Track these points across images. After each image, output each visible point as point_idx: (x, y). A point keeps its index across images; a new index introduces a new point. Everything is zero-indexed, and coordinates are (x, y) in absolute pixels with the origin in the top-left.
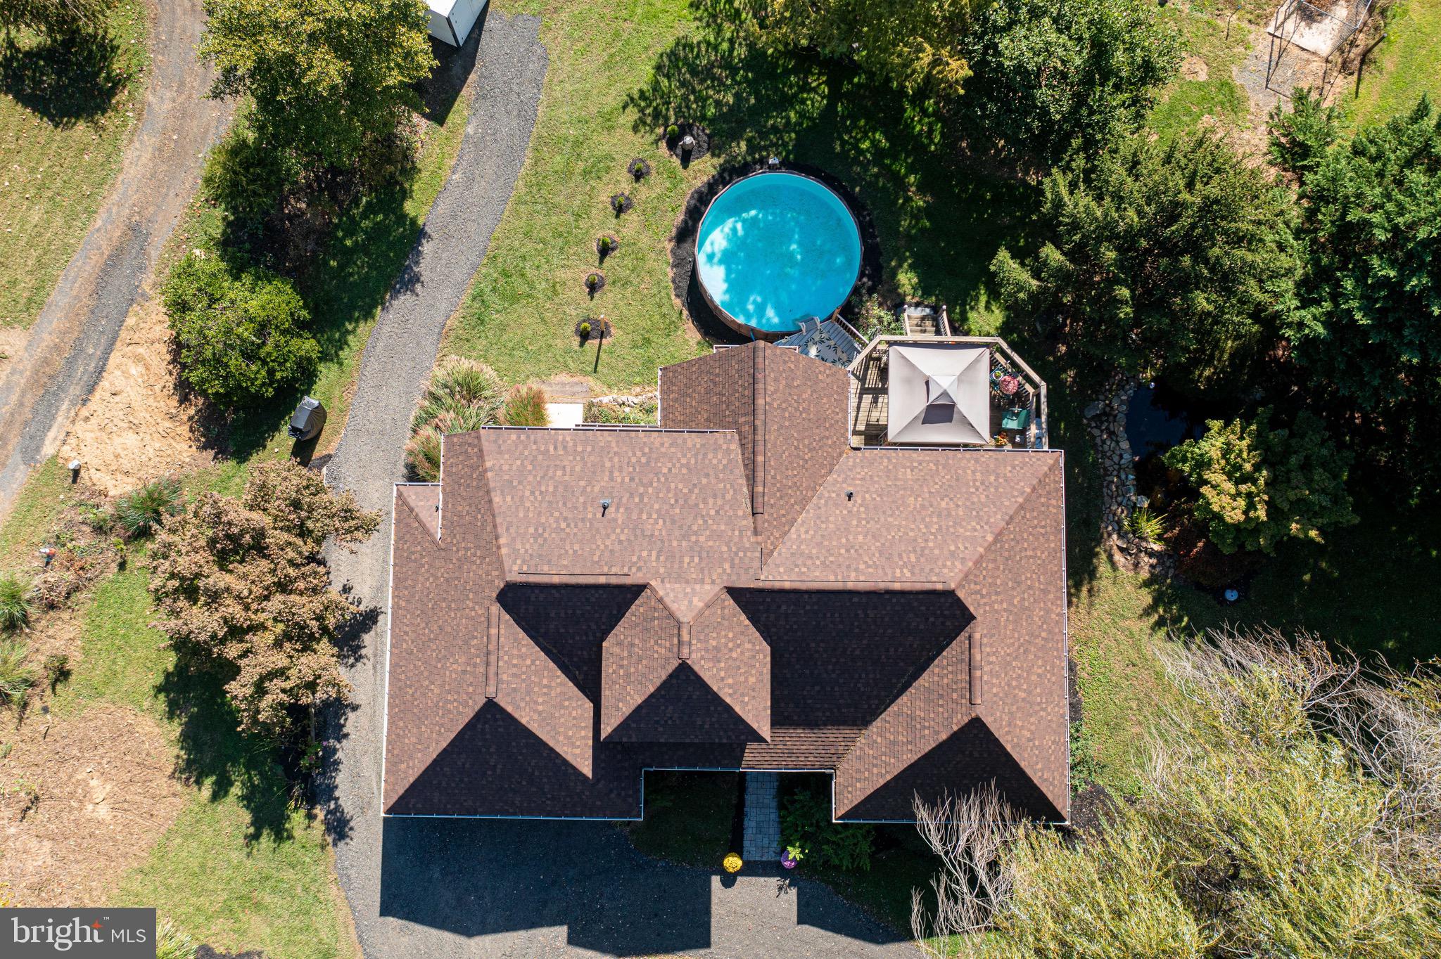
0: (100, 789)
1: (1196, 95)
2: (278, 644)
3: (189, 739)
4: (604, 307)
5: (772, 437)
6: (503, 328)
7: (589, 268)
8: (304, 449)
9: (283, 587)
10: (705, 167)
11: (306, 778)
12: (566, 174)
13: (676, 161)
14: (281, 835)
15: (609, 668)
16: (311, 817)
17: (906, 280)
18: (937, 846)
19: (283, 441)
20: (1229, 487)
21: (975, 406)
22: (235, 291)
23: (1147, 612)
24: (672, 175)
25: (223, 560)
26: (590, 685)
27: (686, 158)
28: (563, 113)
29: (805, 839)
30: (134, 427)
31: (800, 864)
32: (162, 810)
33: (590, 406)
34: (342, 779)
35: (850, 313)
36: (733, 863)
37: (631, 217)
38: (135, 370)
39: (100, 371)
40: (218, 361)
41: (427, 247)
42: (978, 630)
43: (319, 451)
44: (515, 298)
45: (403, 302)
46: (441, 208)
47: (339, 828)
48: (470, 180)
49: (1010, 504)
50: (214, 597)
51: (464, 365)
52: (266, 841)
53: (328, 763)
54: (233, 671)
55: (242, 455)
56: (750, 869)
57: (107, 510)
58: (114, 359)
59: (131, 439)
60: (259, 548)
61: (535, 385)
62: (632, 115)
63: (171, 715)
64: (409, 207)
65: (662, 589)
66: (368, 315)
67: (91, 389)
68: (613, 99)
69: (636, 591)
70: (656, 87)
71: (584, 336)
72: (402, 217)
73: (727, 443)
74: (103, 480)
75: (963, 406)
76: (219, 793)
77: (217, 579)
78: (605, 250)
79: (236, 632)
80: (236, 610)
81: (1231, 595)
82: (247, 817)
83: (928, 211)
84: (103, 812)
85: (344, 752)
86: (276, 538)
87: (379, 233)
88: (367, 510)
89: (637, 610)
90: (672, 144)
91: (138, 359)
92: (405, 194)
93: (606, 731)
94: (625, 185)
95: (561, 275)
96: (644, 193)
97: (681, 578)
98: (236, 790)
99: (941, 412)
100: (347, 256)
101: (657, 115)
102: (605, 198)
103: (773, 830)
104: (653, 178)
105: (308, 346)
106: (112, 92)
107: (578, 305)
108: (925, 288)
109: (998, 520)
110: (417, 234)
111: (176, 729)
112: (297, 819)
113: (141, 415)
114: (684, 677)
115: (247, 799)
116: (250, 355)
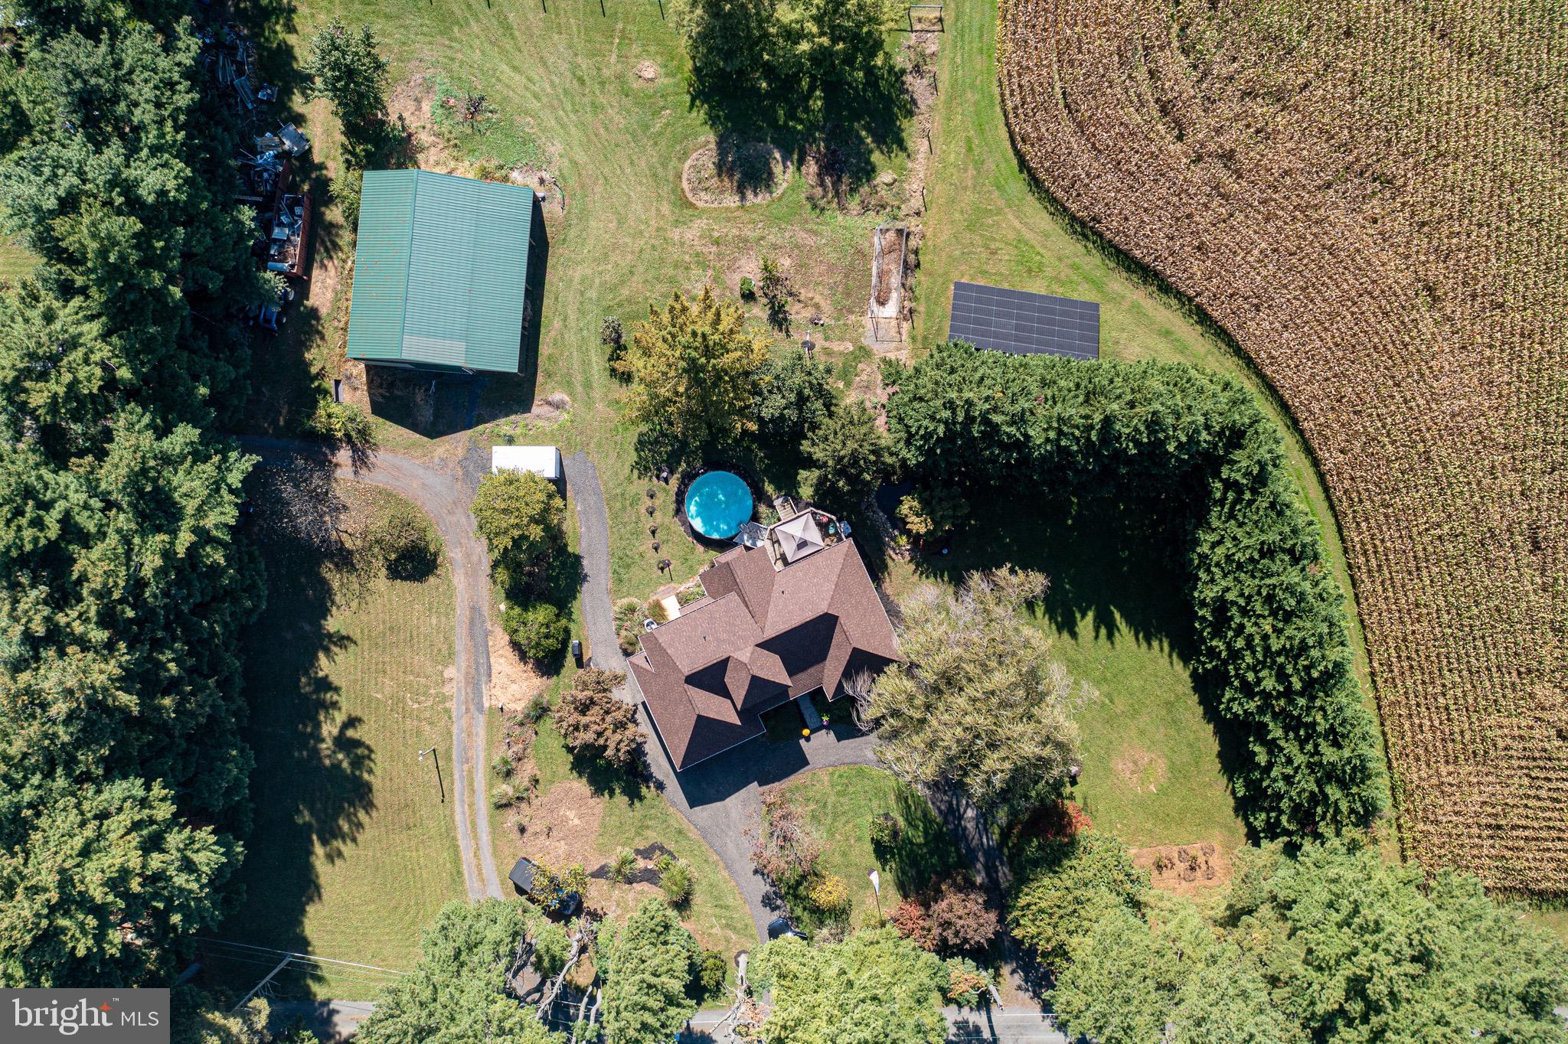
0: (571, 814)
1: (851, 358)
2: (614, 732)
3: (592, 781)
4: (664, 553)
5: (748, 589)
6: (630, 580)
7: (650, 542)
8: (580, 663)
9: (607, 712)
10: (674, 482)
11: (642, 775)
12: (624, 508)
13: (663, 483)
14: (641, 799)
15: (730, 687)
16: (648, 787)
17: (769, 488)
19: (570, 661)
20: (917, 520)
21: (814, 535)
22: (531, 616)
23: (915, 572)
24: (665, 490)
25: (583, 713)
26: (725, 693)
27: (666, 480)
28: (611, 485)
29: (827, 713)
30: (513, 682)
31: (830, 722)
32: (596, 811)
33: (677, 595)
34: (653, 769)
35: (755, 517)
36: (806, 732)
37: (657, 514)
38: (502, 661)
39: (489, 667)
40: (538, 644)
41: (585, 562)
42: (842, 620)
43: (585, 659)
44: (628, 566)
45: (586, 586)
46: (584, 544)
47: (660, 786)
48: (589, 528)
49: (837, 571)
50: (586, 727)
51: (625, 601)
52: (637, 803)
53: (646, 766)
54: (605, 747)
55: (558, 673)
56: (812, 732)
57: (520, 717)
58: (492, 660)
59: (514, 686)
60: (593, 702)
61: (653, 598)
62: (636, 472)
63: (580, 776)
64: (570, 549)
65: (736, 655)
66: (575, 598)
67: (490, 676)
68: (627, 471)
69: (728, 659)
70: (640, 457)
71: (662, 569)
72: (569, 555)
73: (733, 596)
74: (513, 706)
75: (808, 539)
76: (612, 794)
77: (584, 720)
78: (653, 533)
79: (600, 734)
80: (595, 727)
81: (945, 551)
82: (627, 799)
83: (766, 457)
84: (576, 821)
85: (649, 759)
86: (597, 697)
87: (564, 564)
88: (619, 672)
89: (730, 665)
90: (658, 477)
91: (502, 656)
92: (566, 545)
93: (739, 707)
94: (649, 503)
95: (641, 549)
96: (657, 502)
97: (739, 649)
98: (618, 791)
99: (803, 544)
100: (556, 579)
101: (646, 468)
102: (643, 511)
103: (816, 714)
104: (658, 495)
105: (564, 622)
106: (435, 560)
107: (653, 558)
108: (778, 488)
109: (835, 578)
110: (578, 558)
111: (584, 780)
112: (644, 790)
113: (514, 676)
114: (756, 681)
115: (624, 792)
116: (547, 636)
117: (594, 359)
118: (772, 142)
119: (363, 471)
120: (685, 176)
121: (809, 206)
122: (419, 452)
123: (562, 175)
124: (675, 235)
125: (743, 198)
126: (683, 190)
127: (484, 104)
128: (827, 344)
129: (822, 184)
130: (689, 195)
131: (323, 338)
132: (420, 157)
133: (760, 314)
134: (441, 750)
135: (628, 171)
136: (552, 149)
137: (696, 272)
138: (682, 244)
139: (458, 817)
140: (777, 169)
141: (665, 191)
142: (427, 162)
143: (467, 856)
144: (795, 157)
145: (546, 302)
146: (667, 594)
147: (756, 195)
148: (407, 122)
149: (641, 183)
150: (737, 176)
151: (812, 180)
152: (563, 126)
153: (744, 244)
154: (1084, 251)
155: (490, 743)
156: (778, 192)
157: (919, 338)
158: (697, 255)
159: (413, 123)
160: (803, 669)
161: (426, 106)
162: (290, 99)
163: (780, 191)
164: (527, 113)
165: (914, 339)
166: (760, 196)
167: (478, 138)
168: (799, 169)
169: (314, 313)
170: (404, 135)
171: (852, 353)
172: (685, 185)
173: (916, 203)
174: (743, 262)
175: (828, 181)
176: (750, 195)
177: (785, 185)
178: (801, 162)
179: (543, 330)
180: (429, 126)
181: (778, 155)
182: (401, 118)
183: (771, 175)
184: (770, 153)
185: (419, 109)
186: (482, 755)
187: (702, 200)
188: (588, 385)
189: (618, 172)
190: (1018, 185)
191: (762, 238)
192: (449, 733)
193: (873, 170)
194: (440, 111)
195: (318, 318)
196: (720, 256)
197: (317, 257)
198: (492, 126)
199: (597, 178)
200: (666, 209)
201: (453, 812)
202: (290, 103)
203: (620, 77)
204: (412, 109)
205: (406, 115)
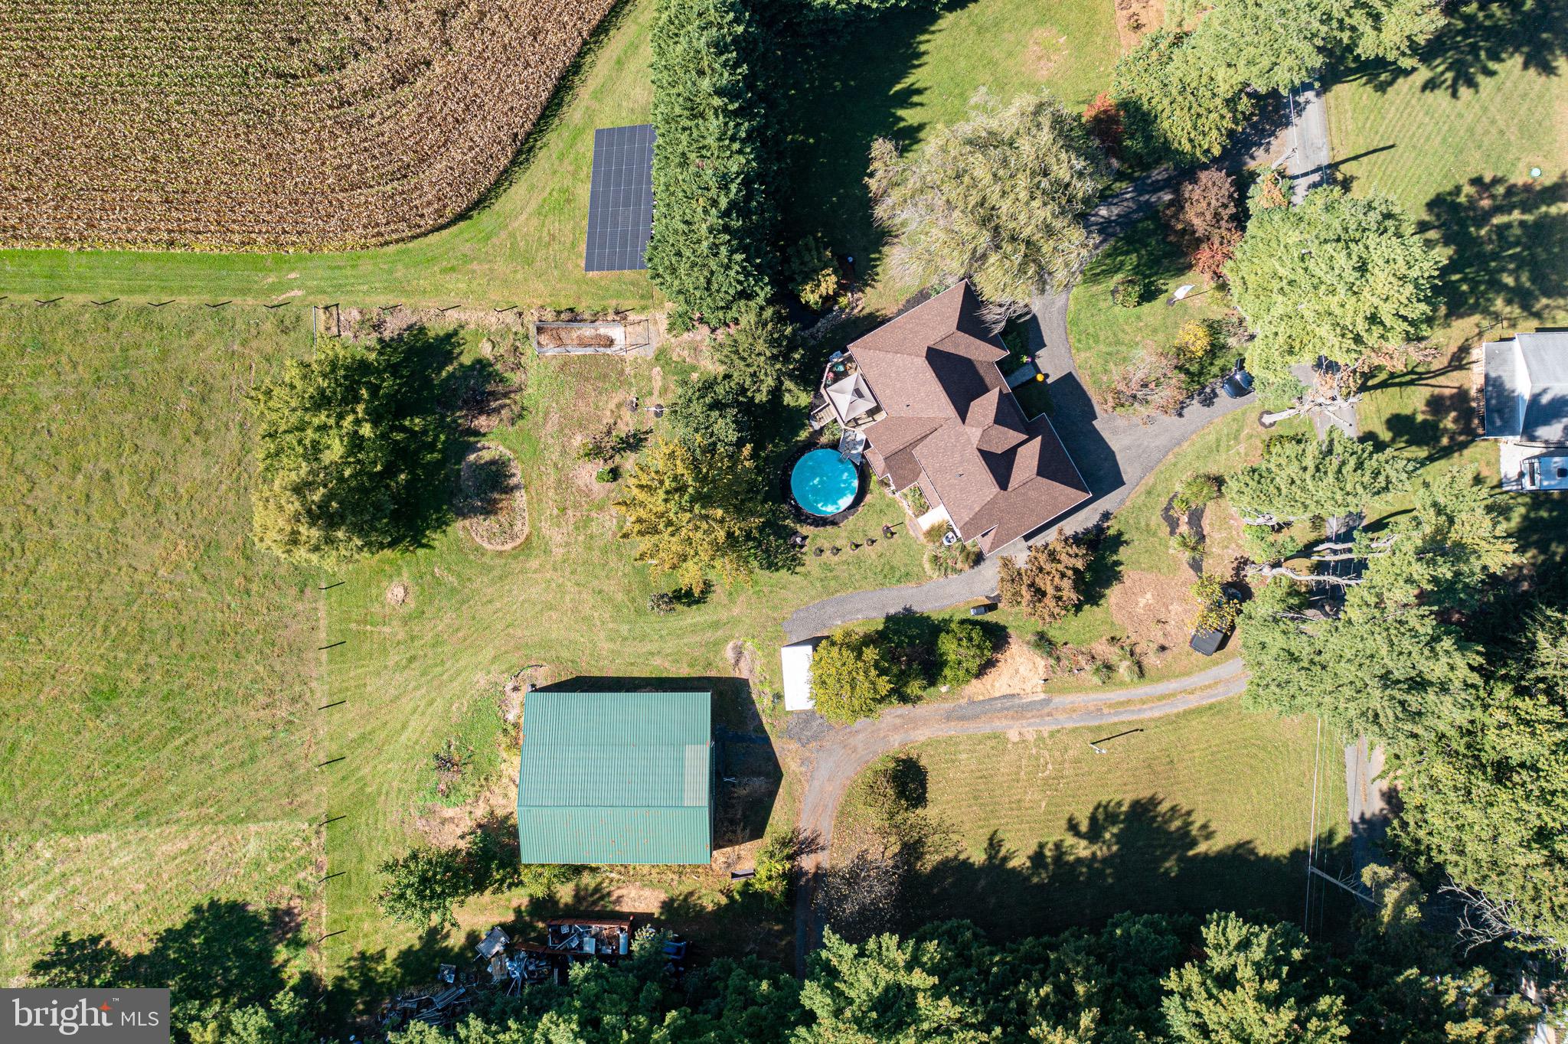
0: (1142, 602)
1: (667, 368)
2: (1059, 562)
3: (1107, 584)
4: (877, 533)
5: (909, 438)
6: (906, 565)
7: (866, 548)
8: (991, 607)
9: (1041, 569)
10: (805, 530)
11: (1098, 535)
12: (835, 578)
13: (808, 541)
14: (1120, 534)
15: (1007, 447)
16: (1108, 528)
17: (803, 435)
18: (1003, 324)
19: (990, 617)
20: (824, 285)
21: (848, 383)
22: (952, 657)
23: (873, 287)
24: (813, 539)
25: (1044, 594)
26: (1012, 453)
27: (804, 538)
28: (813, 593)
29: (1019, 358)
30: (1017, 671)
31: (1028, 356)
32: (1137, 577)
33: (917, 516)
34: (1090, 525)
35: (834, 445)
36: (1040, 378)
37: (838, 544)
38: (997, 685)
39: (1004, 697)
40: (978, 647)
41: (892, 611)
42: (931, 343)
43: (987, 602)
44: (892, 568)
45: (915, 608)
46: (874, 614)
47: (1106, 516)
48: (859, 611)
49: (881, 355)
50: (1058, 589)
51: (927, 566)
52: (1125, 537)
53: (1087, 531)
54: (1076, 570)
55: (1004, 628)
56: (1038, 371)
57: (1052, 662)
58: (997, 695)
59: (1022, 670)
60: (1032, 585)
61: (923, 540)
62: (798, 569)
63: (1104, 596)
64: (881, 627)
65: (975, 442)
66: (928, 618)
67: (1013, 695)
68: (797, 578)
69: (980, 450)
70: (783, 567)
71: (893, 534)
72: (886, 627)
73: (916, 452)
74: (1041, 670)
75: (852, 388)
76: (1118, 563)
77: (1050, 591)
78: (857, 546)
79: (1063, 575)
80: (1057, 580)
81: (851, 259)
82: (1121, 549)
83: (772, 442)
84: (1149, 596)
85: (1080, 530)
86: (1026, 581)
87: (896, 632)
88: (1000, 563)
89: (985, 448)
90: (802, 547)
91: (993, 686)
92: (877, 632)
93: (1025, 437)
94: (828, 553)
95: (874, 557)
96: (826, 545)
97: (969, 439)
98: (1115, 558)
99: (858, 393)
100: (911, 638)
101: (794, 560)
102: (836, 558)
103: (1021, 370)
104: (819, 545)
105: (953, 626)
106: (903, 761)
107: (882, 544)
108: (803, 426)
109: (890, 356)
110: (889, 619)
111: (1107, 592)
112: (1111, 532)
113: (1012, 671)
114: (999, 420)
115: (1115, 552)
116: (970, 639)
117: (689, 621)
118: (459, 463)
119: (821, 841)
120: (500, 548)
121: (520, 423)
122: (797, 787)
123: (508, 670)
124: (558, 552)
125: (517, 487)
126: (514, 549)
127: (442, 755)
128: (656, 393)
129: (497, 410)
130: (518, 542)
131: (691, 894)
132: (500, 813)
133: (631, 461)
134: (1091, 737)
135: (498, 605)
136: (482, 682)
137: (594, 528)
138: (568, 544)
139: (1156, 714)
140: (486, 456)
141: (516, 566)
142: (505, 807)
143: (1193, 702)
144: (472, 439)
145: (636, 674)
146: (916, 527)
147: (513, 475)
148: (466, 830)
149: (510, 591)
150: (496, 496)
151: (494, 420)
152: (458, 673)
153: (564, 483)
154: (545, 150)
155: (1079, 689)
156: (508, 454)
157: (643, 303)
158: (577, 528)
159: (467, 824)
160: (981, 380)
161: (449, 813)
162: (452, 949)
163: (508, 452)
164: (447, 711)
165: (644, 308)
166: (513, 471)
167: (476, 758)
168: (484, 435)
169: (667, 906)
170: (479, 832)
171: (663, 367)
172: (508, 547)
173: (510, 317)
174: (581, 483)
175: (494, 405)
176: (513, 481)
177: (501, 448)
178: (476, 433)
179: (665, 675)
180: (468, 808)
181: (472, 457)
182: (462, 837)
183: (493, 462)
184: (470, 466)
185: (452, 819)
186: (1093, 696)
187: (522, 528)
188: (716, 625)
189: (500, 614)
190: (484, 219)
191: (556, 465)
192: (1074, 730)
193: (479, 361)
194: (453, 798)
195: (672, 900)
196: (577, 506)
197: (610, 907)
198: (464, 742)
199: (508, 635)
200: (534, 564)
201: (1152, 720)
202: (456, 949)
203: (405, 621)
204: (453, 826)
205: (459, 832)
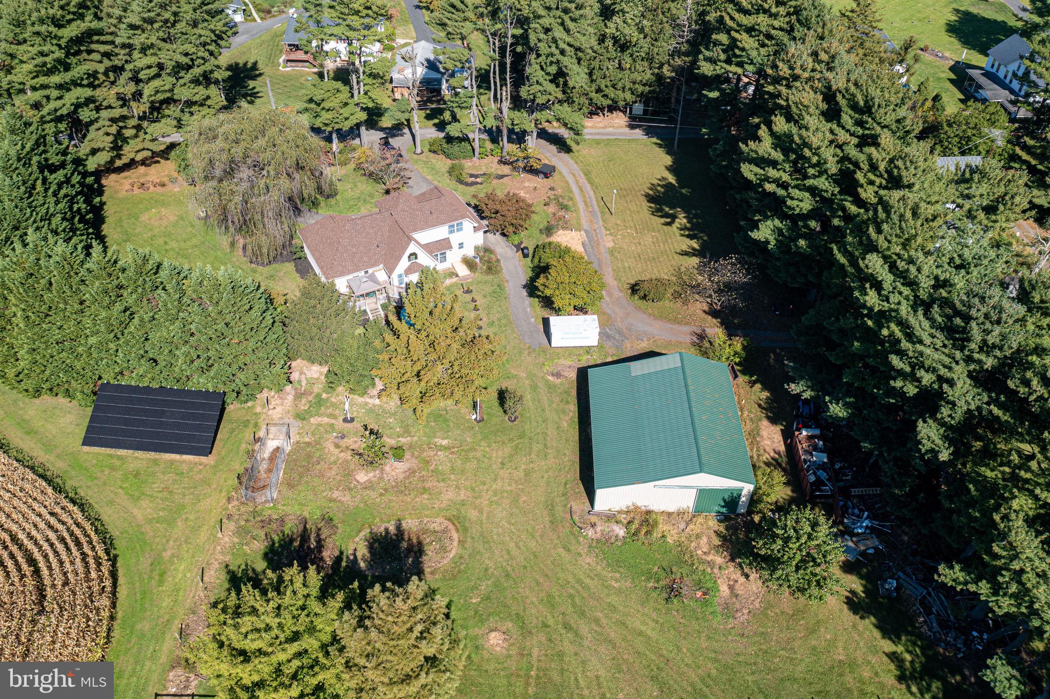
7: (478, 303)
12: (499, 320)
30: (567, 241)
41: (525, 295)
43: (520, 252)
45: (523, 283)
46: (527, 303)
51: (495, 275)
55: (539, 244)
57: (560, 228)
58: (582, 247)
59: (565, 239)
67: (583, 243)
71: (469, 290)
74: (565, 232)
78: (476, 307)
95: (484, 300)
102: (484, 319)
106: (631, 293)
107: (476, 295)
110: (530, 296)
113: (568, 245)
117: (530, 403)
118: (367, 576)
119: (699, 331)
120: (455, 543)
121: (335, 522)
122: (659, 343)
123: (576, 538)
124: (463, 494)
125: (399, 527)
126: (457, 530)
127: (665, 595)
128: (333, 421)
129: (319, 541)
130: (451, 527)
131: (760, 405)
132: (717, 541)
133: (388, 440)
134: (608, 215)
135: (512, 545)
136: (588, 560)
137: (446, 468)
138: (457, 487)
139: (592, 192)
140: (363, 551)
141: (475, 530)
142: (709, 538)
143: (583, 180)
144: (344, 564)
145: (577, 438)
146: (465, 278)
147: (387, 530)
148: (739, 573)
149: (499, 535)
150: (404, 545)
151: (329, 543)
152: (579, 581)
153: (401, 488)
154: (79, 490)
155: (579, 219)
156: (366, 532)
157: (251, 426)
158: (443, 480)
159: (732, 572)
161: (724, 589)
162: (864, 586)
163: (363, 533)
164: (619, 591)
165: (256, 425)
166: (382, 529)
167: (665, 564)
168: (341, 553)
169: (773, 421)
170: (738, 560)
171: (311, 416)
172: (455, 536)
173: (230, 526)
174: (401, 477)
175: (313, 544)
176: (392, 529)
177: (357, 539)
178: (338, 559)
179: (576, 420)
180: (716, 571)
181: (362, 564)
182: (747, 576)
183: (371, 547)
184: (370, 566)
185: (731, 588)
186: (582, 214)
187: (437, 524)
188: (534, 387)
189: (521, 544)
190: (121, 547)
191: (381, 495)
192: (603, 221)
193: (266, 556)
194: (709, 585)
195: (768, 418)
196: (423, 479)
197: (785, 460)
198: (649, 576)
199: (542, 536)
200: (473, 514)
201: (595, 193)
202: (864, 582)
203: (526, 632)
204: (737, 586)
205: (742, 579)
